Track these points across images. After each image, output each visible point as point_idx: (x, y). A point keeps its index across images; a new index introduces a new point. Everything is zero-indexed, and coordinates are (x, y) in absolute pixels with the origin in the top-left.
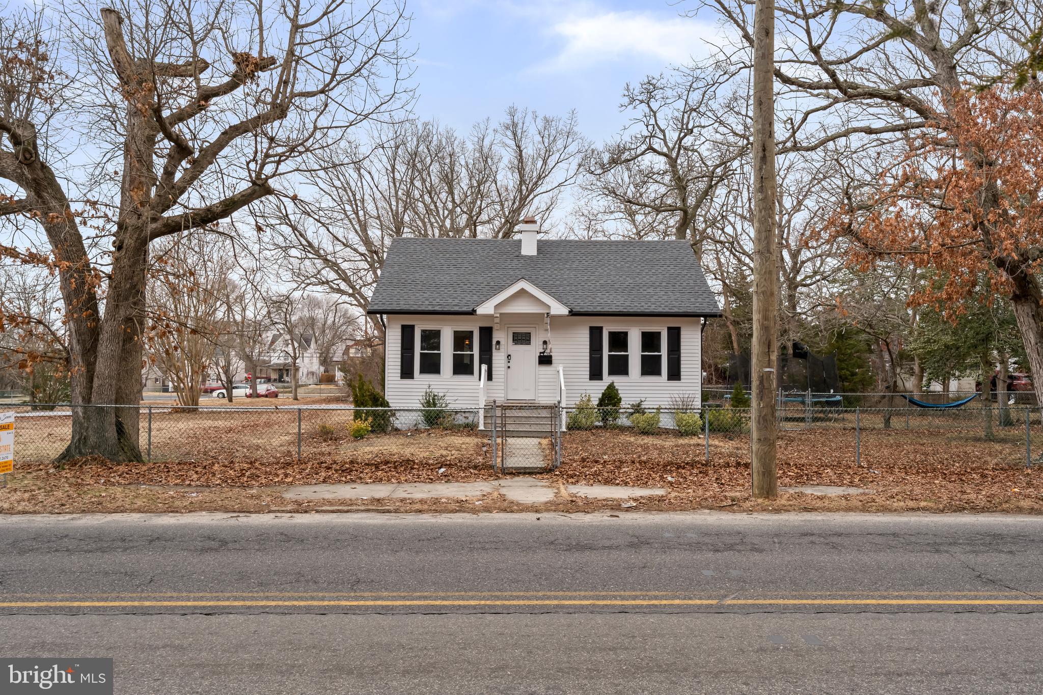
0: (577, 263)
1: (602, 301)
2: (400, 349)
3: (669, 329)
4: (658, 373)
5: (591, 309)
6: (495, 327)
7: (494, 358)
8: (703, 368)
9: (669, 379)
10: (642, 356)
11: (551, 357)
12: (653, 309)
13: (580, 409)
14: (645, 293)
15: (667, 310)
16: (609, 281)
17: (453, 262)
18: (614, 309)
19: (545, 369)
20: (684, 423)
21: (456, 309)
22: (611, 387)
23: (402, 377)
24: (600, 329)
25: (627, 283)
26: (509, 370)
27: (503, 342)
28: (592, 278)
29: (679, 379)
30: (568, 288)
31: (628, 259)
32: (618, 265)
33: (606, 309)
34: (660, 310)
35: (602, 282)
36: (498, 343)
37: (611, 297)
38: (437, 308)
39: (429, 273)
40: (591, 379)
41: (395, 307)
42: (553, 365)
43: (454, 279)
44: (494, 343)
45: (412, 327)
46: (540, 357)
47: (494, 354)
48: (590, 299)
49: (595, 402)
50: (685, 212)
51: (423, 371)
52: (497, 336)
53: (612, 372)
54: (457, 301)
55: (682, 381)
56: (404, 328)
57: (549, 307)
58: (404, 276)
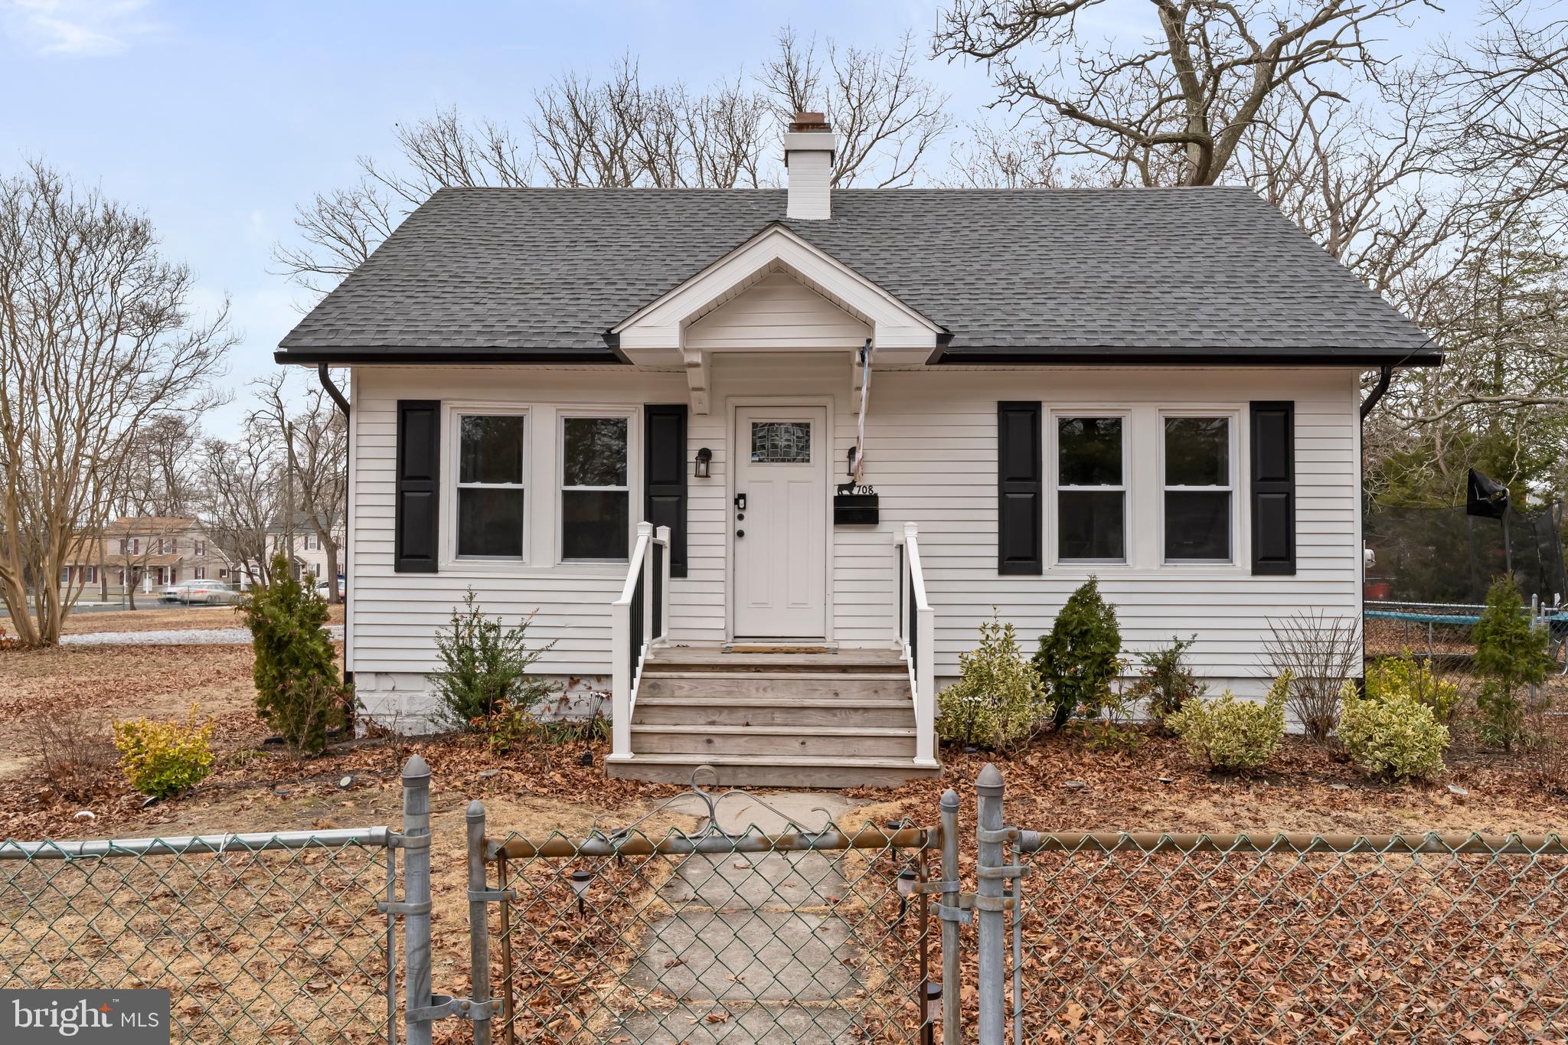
0: (946, 235)
1: (1037, 320)
2: (392, 476)
3: (1257, 408)
4: (1221, 551)
5: (1006, 341)
6: (696, 404)
7: (691, 504)
8: (1370, 532)
9: (1257, 570)
10: (1169, 495)
11: (874, 499)
12: (1206, 339)
13: (980, 677)
14: (1169, 299)
15: (1256, 342)
16: (1050, 273)
17: (590, 234)
18: (1080, 340)
19: (854, 538)
20: (1380, 737)
21: (566, 343)
22: (1086, 598)
23: (400, 567)
24: (1032, 411)
25: (1106, 277)
26: (741, 544)
27: (719, 455)
28: (996, 266)
29: (1291, 570)
30: (926, 290)
31: (1092, 225)
32: (1067, 238)
33: (1057, 341)
34: (1234, 341)
35: (1027, 274)
36: (705, 455)
37: (1064, 310)
38: (505, 343)
39: (510, 259)
40: (1002, 571)
41: (370, 339)
42: (883, 526)
43: (582, 271)
44: (692, 456)
45: (432, 408)
46: (839, 500)
47: (692, 492)
48: (998, 315)
49: (1028, 649)
50: (1206, 146)
51: (466, 547)
52: (699, 435)
53: (1071, 548)
54: (572, 323)
55: (1300, 575)
56: (406, 409)
57: (868, 324)
58: (431, 265)
